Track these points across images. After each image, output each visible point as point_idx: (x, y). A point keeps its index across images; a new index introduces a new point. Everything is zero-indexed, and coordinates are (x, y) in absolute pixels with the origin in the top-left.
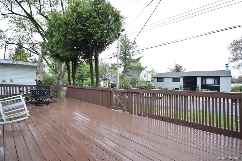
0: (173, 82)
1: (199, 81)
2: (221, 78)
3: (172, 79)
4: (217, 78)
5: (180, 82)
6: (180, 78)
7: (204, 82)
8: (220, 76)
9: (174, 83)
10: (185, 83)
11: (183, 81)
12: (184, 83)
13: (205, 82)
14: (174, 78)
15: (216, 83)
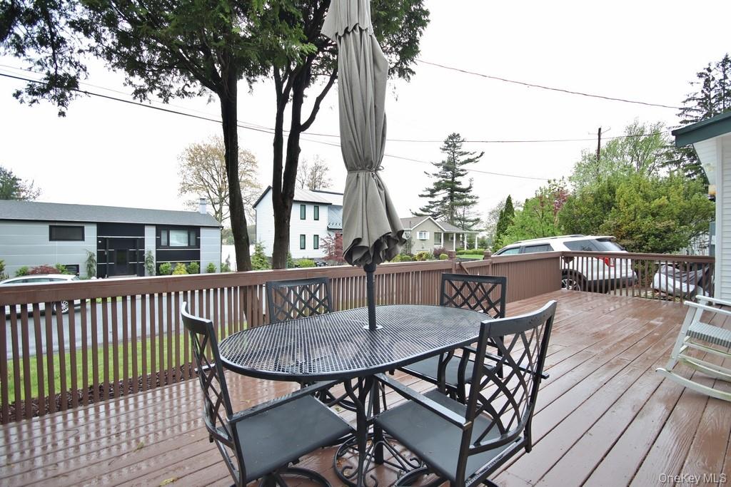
0: (51, 239)
1: (150, 238)
2: (202, 231)
3: (46, 227)
4: (194, 231)
5: (83, 239)
6: (83, 227)
7: (164, 242)
8: (203, 227)
9: (57, 244)
10: (102, 244)
11: (98, 239)
12: (99, 246)
13: (166, 241)
14: (57, 224)
15: (193, 243)
